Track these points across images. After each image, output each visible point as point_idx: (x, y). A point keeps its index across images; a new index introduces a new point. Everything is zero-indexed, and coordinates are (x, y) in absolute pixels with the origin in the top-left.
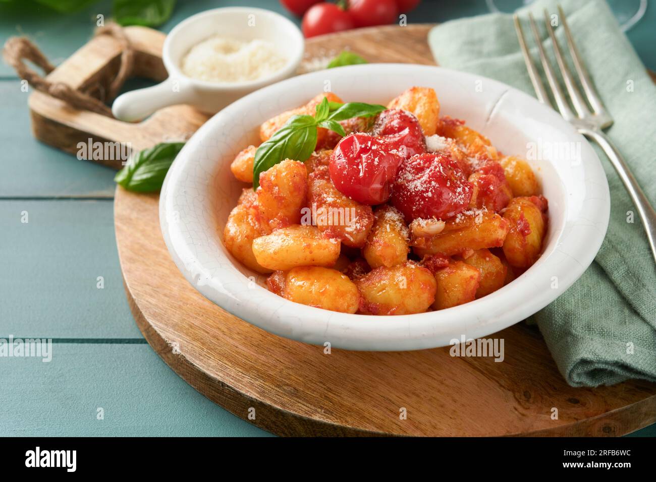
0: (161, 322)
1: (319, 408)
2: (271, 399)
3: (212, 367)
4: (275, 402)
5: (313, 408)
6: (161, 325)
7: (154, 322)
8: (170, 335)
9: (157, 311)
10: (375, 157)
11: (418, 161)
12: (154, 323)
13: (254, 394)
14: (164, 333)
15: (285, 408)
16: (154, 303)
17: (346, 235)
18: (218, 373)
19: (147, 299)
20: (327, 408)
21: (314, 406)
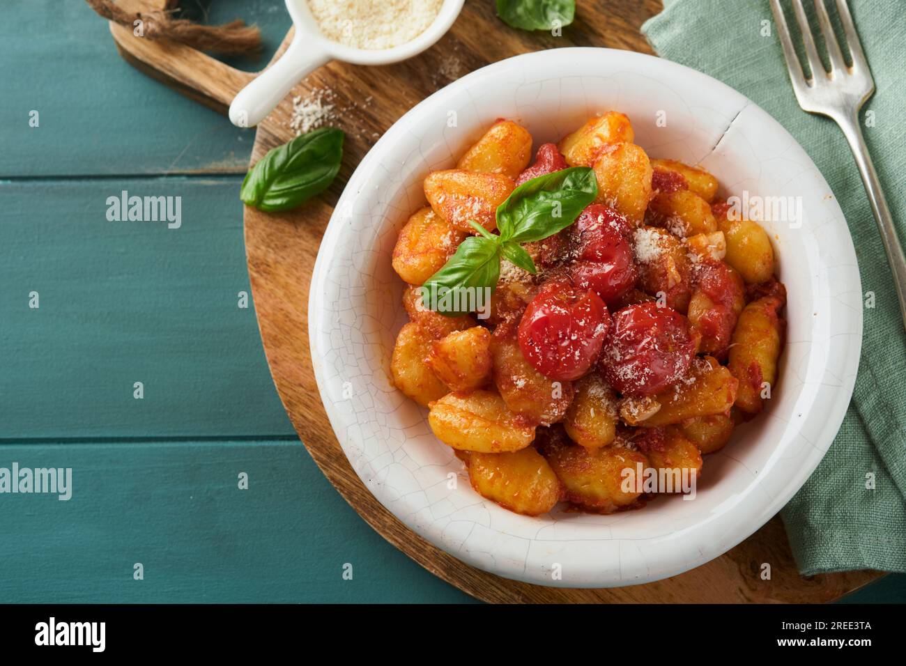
0: (322, 452)
1: (516, 593)
2: (460, 580)
3: (388, 529)
4: (466, 585)
5: (510, 593)
6: (322, 456)
7: (314, 451)
8: (335, 474)
9: (316, 432)
10: (575, 349)
11: (628, 332)
12: (313, 453)
13: (440, 572)
14: (328, 470)
15: (477, 594)
16: (310, 418)
17: (542, 423)
18: (397, 538)
19: (301, 411)
20: (526, 593)
21: (511, 590)
